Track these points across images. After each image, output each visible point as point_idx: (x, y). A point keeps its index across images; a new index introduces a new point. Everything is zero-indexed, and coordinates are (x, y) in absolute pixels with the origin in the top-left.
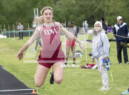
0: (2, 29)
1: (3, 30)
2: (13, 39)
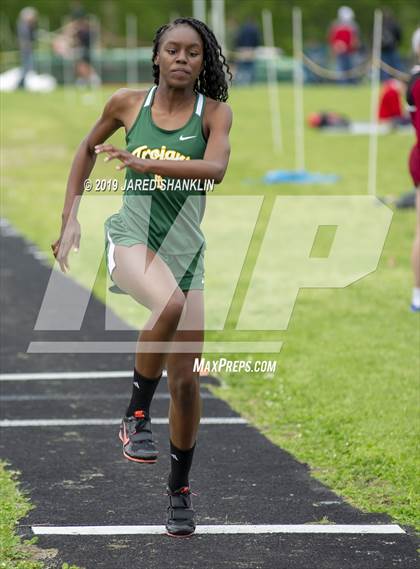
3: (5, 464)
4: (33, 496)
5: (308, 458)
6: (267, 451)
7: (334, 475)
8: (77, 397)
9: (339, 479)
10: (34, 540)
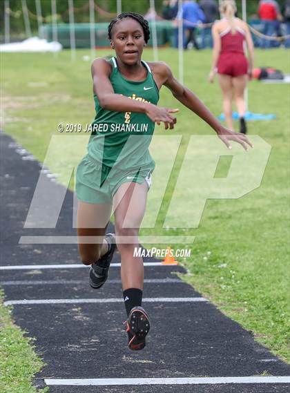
0: (44, 15)
1: (48, 19)
2: (86, 58)
3: (24, 332)
4: (45, 357)
5: (252, 327)
6: (222, 322)
7: (271, 340)
8: (78, 282)
9: (275, 343)
10: (46, 389)
